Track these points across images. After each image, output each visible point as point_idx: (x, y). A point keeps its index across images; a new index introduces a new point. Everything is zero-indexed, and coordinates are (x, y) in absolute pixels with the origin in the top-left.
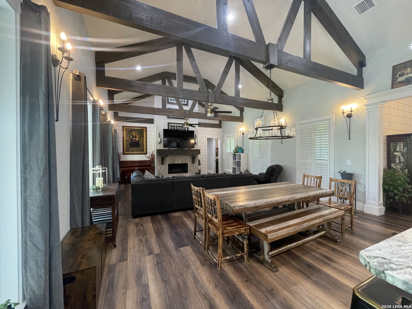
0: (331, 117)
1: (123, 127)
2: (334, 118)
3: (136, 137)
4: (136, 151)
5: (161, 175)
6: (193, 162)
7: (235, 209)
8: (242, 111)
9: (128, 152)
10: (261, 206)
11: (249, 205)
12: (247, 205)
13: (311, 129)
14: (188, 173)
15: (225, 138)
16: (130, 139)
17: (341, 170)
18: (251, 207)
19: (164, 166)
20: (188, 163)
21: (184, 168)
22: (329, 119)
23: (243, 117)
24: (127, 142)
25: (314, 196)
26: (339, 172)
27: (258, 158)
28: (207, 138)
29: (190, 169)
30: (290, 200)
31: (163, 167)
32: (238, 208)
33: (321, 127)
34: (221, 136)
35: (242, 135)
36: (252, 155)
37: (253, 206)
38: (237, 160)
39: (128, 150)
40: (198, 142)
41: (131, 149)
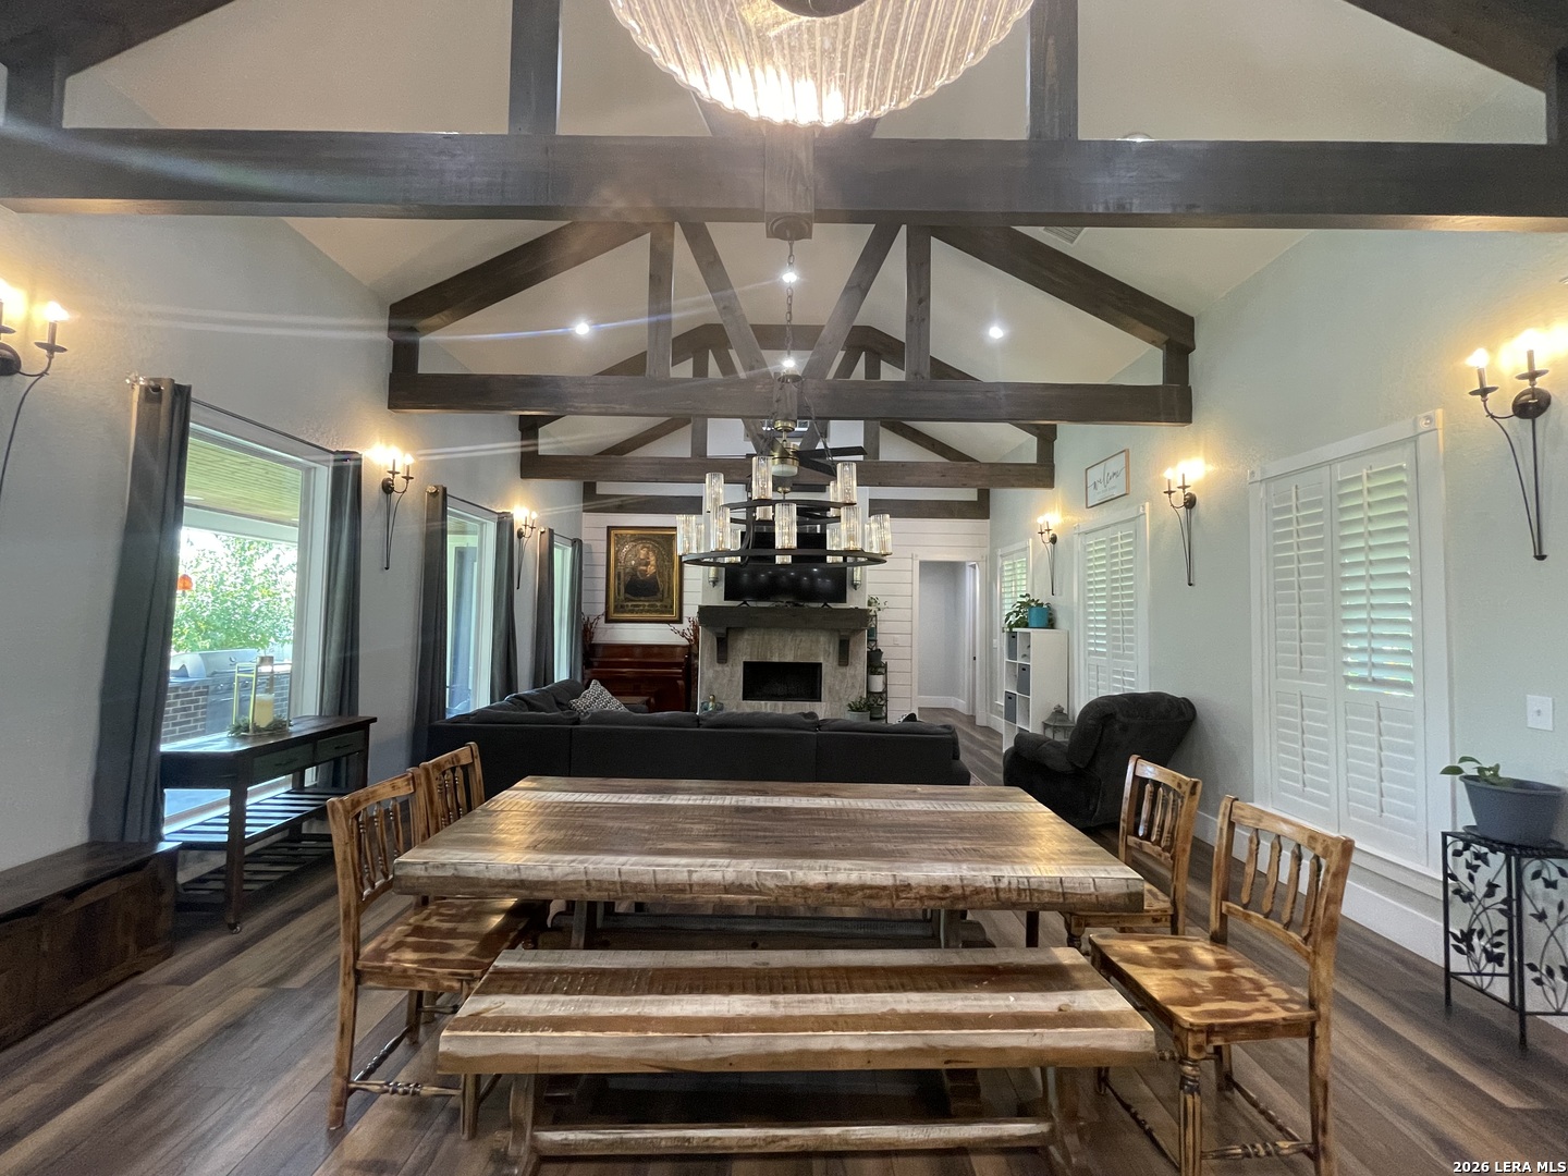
0: (1423, 425)
1: (609, 529)
2: (1440, 426)
3: (647, 564)
4: (648, 611)
5: (714, 700)
6: (844, 658)
7: (407, 877)
8: (1047, 438)
9: (623, 612)
10: (554, 883)
11: (482, 867)
12: (472, 868)
13: (1318, 503)
14: (823, 704)
15: (1000, 561)
16: (627, 570)
17: (1463, 759)
18: (489, 879)
19: (726, 669)
20: (821, 660)
21: (805, 680)
22: (1414, 439)
23: (1052, 467)
24: (619, 579)
25: (946, 888)
26: (1452, 770)
27: (1103, 654)
28: (921, 562)
29: (830, 688)
30: (746, 882)
31: (723, 671)
32: (423, 873)
33: (1369, 491)
34: (986, 551)
35: (1049, 545)
36: (1082, 638)
37: (502, 875)
38: (1018, 662)
39: (622, 607)
40: (868, 579)
41: (630, 604)
